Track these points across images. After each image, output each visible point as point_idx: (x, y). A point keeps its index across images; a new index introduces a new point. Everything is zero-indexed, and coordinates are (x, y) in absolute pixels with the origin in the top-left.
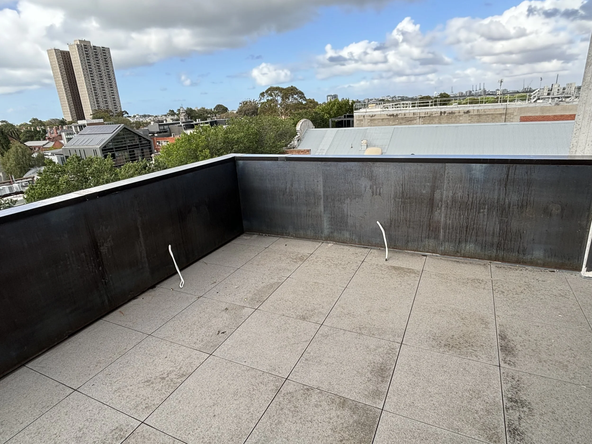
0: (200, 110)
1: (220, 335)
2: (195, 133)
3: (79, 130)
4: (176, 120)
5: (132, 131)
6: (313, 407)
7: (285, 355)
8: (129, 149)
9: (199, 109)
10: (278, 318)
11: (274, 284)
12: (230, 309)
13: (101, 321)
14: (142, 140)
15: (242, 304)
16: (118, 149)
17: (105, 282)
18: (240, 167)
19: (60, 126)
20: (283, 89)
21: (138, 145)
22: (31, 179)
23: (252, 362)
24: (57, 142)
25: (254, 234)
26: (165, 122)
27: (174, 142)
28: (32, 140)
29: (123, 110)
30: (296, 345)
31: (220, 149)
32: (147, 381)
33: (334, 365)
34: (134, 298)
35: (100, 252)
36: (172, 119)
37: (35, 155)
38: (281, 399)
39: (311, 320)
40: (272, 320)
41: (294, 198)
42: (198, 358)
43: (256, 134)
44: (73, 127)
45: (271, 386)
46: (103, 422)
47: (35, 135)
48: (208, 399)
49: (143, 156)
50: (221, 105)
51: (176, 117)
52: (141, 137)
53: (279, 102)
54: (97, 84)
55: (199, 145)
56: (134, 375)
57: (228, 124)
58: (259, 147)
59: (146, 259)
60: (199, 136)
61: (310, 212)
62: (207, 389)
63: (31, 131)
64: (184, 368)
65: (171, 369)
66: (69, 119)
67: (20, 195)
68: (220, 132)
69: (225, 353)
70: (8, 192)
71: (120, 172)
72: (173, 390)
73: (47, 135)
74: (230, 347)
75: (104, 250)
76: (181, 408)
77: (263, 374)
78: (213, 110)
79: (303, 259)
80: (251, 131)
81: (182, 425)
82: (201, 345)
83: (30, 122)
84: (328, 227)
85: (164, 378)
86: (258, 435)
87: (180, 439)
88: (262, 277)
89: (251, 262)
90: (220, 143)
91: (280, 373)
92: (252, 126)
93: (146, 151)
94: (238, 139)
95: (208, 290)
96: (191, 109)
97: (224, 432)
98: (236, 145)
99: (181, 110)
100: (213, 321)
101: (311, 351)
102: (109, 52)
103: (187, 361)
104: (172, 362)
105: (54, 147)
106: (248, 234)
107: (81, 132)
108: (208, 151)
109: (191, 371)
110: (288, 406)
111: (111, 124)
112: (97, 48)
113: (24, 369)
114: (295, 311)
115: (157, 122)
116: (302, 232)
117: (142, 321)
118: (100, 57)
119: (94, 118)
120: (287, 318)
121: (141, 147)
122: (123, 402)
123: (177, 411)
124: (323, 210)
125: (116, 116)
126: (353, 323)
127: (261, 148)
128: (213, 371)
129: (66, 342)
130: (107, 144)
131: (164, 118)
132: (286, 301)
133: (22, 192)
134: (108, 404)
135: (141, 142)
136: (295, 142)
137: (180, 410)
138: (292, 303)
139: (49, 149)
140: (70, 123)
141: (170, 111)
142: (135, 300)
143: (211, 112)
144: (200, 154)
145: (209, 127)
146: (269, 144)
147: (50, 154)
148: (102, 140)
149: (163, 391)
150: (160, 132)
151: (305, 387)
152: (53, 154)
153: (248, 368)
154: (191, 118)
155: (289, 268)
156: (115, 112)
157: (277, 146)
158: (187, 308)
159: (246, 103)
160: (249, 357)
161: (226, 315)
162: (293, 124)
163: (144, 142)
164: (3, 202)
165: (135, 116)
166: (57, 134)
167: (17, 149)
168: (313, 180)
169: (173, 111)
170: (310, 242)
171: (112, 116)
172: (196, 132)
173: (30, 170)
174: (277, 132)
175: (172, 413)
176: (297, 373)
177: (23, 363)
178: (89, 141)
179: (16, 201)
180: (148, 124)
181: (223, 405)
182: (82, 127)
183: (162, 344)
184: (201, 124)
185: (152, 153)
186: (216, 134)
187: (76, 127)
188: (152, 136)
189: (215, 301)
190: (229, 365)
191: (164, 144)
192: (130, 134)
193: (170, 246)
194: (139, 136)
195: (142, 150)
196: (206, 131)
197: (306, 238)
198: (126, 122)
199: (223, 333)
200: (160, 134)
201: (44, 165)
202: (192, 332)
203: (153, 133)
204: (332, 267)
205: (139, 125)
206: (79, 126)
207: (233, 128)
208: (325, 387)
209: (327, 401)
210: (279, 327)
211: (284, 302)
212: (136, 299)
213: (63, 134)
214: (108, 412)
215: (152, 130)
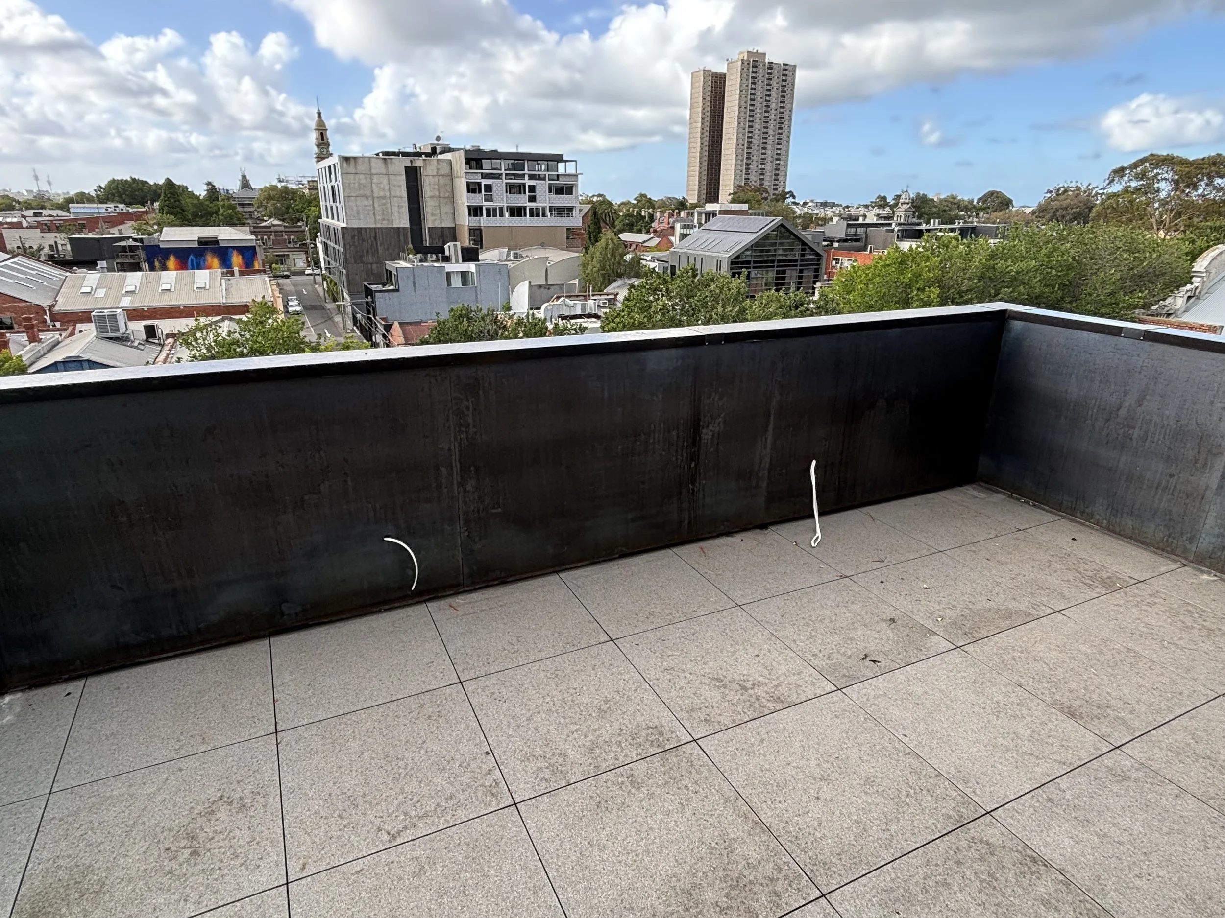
0: (945, 200)
1: (867, 662)
2: (920, 249)
3: (703, 222)
4: (885, 218)
5: (792, 233)
6: (1035, 900)
7: (1000, 767)
8: (778, 266)
9: (942, 197)
10: (1005, 686)
11: (1016, 611)
12: (899, 622)
13: (668, 552)
14: (808, 251)
15: (929, 624)
16: (759, 264)
17: (693, 490)
18: (1013, 334)
19: (677, 211)
20: (1182, 162)
21: (796, 260)
22: (613, 297)
23: (920, 743)
24: (665, 240)
25: (998, 492)
26: (861, 221)
27: (868, 263)
28: (630, 231)
29: (787, 190)
30: (1033, 760)
31: (967, 291)
32: (717, 679)
33: (1121, 848)
34: (728, 534)
35: (700, 437)
36: (878, 215)
37: (628, 257)
38: (964, 844)
39: (1088, 725)
40: (989, 684)
41: (1135, 436)
42: (813, 684)
43: (1070, 267)
44: (696, 214)
45: (948, 807)
46: (638, 708)
47: (637, 222)
48: (813, 763)
49: (800, 283)
50: (998, 193)
51: (887, 211)
52: (807, 245)
53: (1163, 195)
54: (756, 137)
55: (920, 275)
56: (699, 659)
57: (1003, 238)
58: (1068, 300)
59: (766, 472)
60: (928, 257)
61: (1173, 481)
62: (816, 746)
63: (632, 215)
64: (783, 689)
65: (761, 679)
66: (693, 199)
67: (593, 320)
68: (979, 253)
69: (868, 700)
70: (578, 312)
71: (751, 307)
72: (756, 716)
73: (653, 225)
74: (881, 693)
75: (706, 435)
76: (761, 751)
77: (937, 776)
78: (975, 203)
79: (1111, 585)
80: (1057, 257)
81: (756, 782)
82: (824, 664)
83: (635, 199)
84: (1217, 531)
85: (745, 688)
86: (892, 880)
87: (747, 800)
88: (990, 587)
89: (973, 549)
90: (970, 279)
91: (976, 795)
92: (1063, 248)
93: (808, 274)
94: (1018, 273)
95: (863, 570)
96: (925, 196)
97: (828, 834)
98: (1008, 288)
99: (903, 197)
100: (859, 633)
101: (1068, 788)
102: (794, 74)
103: (793, 679)
104: (766, 668)
105: (658, 248)
106: (982, 486)
107: (705, 226)
108: (938, 291)
109: (794, 698)
110: (975, 865)
111: (759, 215)
112: (774, 66)
113: (554, 578)
114: (1054, 690)
115: (844, 219)
116: (1129, 523)
117: (733, 577)
118: (774, 83)
119: (733, 201)
120: (1026, 695)
121: (801, 265)
122: (673, 693)
123: (753, 752)
124: (1214, 486)
125: (771, 200)
126: (1214, 784)
127: (1070, 302)
128: (836, 719)
129: (616, 563)
130: (743, 252)
131: (862, 210)
132: (1035, 660)
133: (597, 316)
134: (651, 683)
135: (803, 255)
136: (1178, 301)
137: (760, 754)
138: (1051, 669)
139: (651, 250)
140: (694, 206)
141: (879, 197)
142: (729, 539)
143: (970, 206)
144: (917, 295)
145: (957, 239)
146: (1098, 295)
147: (649, 258)
148: (738, 243)
149: (740, 709)
150: (846, 241)
151: (1028, 852)
152: (653, 260)
153: (908, 750)
154: (919, 217)
155: (1066, 592)
156: (772, 192)
157: (1117, 304)
158: (815, 588)
159: (1066, 191)
160: (915, 730)
161: (889, 632)
162: (1187, 254)
163: (808, 257)
164: (569, 326)
165: (805, 203)
166: (669, 224)
167: (607, 244)
168: (1212, 403)
169: (884, 198)
170: (1146, 554)
171: (766, 199)
172: (923, 247)
173: (615, 280)
174: (1132, 269)
175: (745, 752)
176: (1016, 814)
177: (558, 569)
178: (714, 243)
179: (586, 328)
180: (826, 220)
181: (840, 790)
182: (709, 216)
183: (755, 629)
184: (941, 230)
185: (817, 281)
186: (968, 258)
187: (700, 214)
188: (827, 245)
189: (871, 596)
190: (870, 724)
191: (846, 264)
192: (788, 238)
193: (814, 463)
194: (804, 244)
195: (801, 271)
196: (947, 247)
197: (1136, 540)
198: (788, 214)
199: (874, 661)
200: (846, 244)
201: (637, 276)
202: (813, 633)
203: (832, 241)
204: (1195, 632)
205: (809, 220)
206: (706, 214)
207: (1014, 246)
208: (1082, 877)
209: (1078, 910)
210: (1001, 705)
211: (1030, 660)
212: (732, 536)
213: (678, 226)
214: (649, 697)
215: (829, 234)
